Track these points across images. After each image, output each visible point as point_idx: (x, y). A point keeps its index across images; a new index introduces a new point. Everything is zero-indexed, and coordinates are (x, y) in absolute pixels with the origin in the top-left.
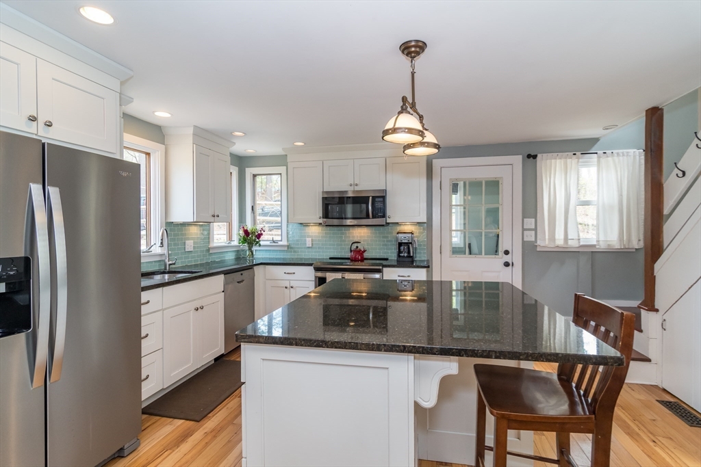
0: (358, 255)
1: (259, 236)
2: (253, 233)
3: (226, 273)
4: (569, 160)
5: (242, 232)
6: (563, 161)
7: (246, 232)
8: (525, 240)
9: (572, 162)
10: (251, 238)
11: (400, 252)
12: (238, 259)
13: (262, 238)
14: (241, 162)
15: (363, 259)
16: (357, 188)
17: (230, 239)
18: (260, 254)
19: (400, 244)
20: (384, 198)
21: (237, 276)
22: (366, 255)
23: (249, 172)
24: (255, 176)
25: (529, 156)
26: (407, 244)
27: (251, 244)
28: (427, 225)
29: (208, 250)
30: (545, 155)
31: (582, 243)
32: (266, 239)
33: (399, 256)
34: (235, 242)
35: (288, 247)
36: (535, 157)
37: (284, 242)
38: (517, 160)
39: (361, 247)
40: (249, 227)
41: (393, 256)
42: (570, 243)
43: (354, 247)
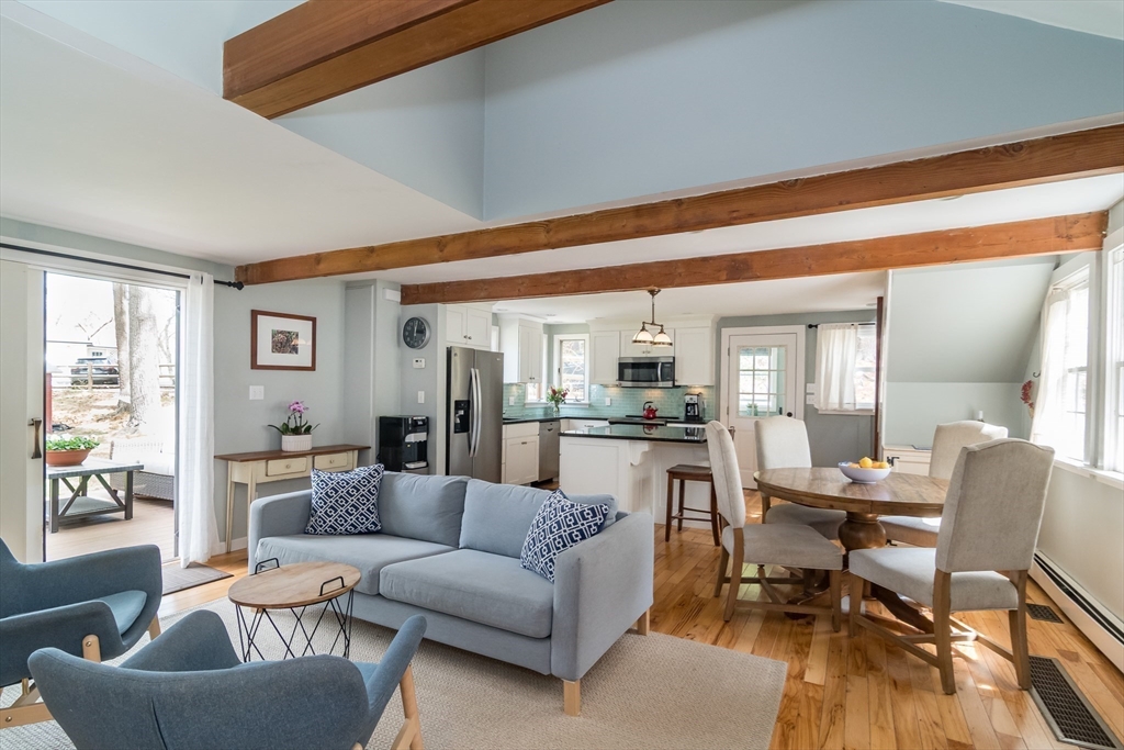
0: (651, 413)
1: (564, 395)
2: (560, 392)
3: (541, 421)
4: (847, 331)
5: (550, 391)
6: (841, 331)
7: (554, 392)
8: (808, 403)
9: (850, 332)
10: (557, 397)
11: (687, 411)
12: (546, 414)
13: (567, 397)
14: (551, 330)
15: (655, 417)
16: (649, 355)
17: (540, 397)
18: (565, 411)
19: (688, 405)
20: (673, 364)
21: (548, 425)
22: (658, 414)
23: (557, 338)
24: (561, 342)
25: (810, 326)
26: (693, 405)
27: (557, 402)
28: (716, 387)
29: (525, 404)
30: (824, 325)
31: (857, 407)
32: (569, 398)
33: (686, 415)
34: (544, 401)
35: (590, 405)
36: (816, 326)
37: (587, 401)
38: (801, 329)
39: (653, 407)
40: (556, 388)
41: (682, 416)
42: (846, 407)
43: (647, 406)
